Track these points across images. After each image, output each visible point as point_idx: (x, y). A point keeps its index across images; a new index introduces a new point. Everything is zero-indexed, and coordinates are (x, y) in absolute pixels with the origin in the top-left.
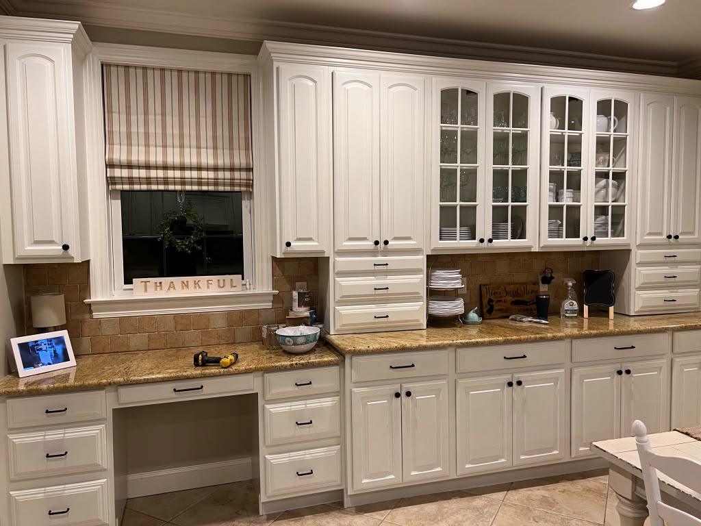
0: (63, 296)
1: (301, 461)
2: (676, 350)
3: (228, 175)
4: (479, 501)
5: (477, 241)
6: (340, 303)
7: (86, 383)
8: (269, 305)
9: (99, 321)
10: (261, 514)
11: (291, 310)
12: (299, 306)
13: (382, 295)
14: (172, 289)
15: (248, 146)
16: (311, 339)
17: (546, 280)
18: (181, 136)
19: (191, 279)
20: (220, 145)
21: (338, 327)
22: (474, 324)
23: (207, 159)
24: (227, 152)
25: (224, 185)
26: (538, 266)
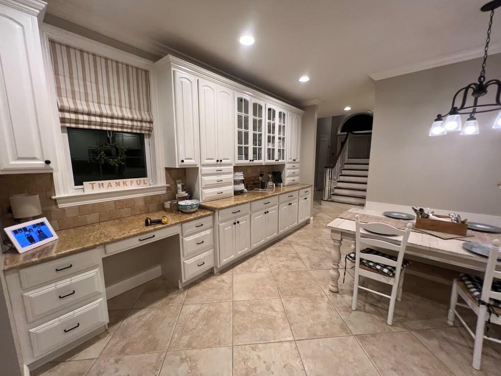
0: (37, 196)
1: (200, 259)
2: (300, 195)
3: (139, 124)
4: (258, 256)
5: (249, 161)
6: (204, 188)
7: (85, 246)
8: (165, 192)
9: (63, 209)
10: (180, 288)
11: (177, 193)
12: (182, 191)
13: (220, 184)
14: (110, 187)
15: (149, 110)
16: (195, 206)
17: (261, 175)
18: (110, 98)
19: (121, 181)
20: (133, 106)
21: (203, 199)
22: (246, 193)
23: (127, 114)
24: (137, 111)
25: (136, 129)
26: (259, 170)
